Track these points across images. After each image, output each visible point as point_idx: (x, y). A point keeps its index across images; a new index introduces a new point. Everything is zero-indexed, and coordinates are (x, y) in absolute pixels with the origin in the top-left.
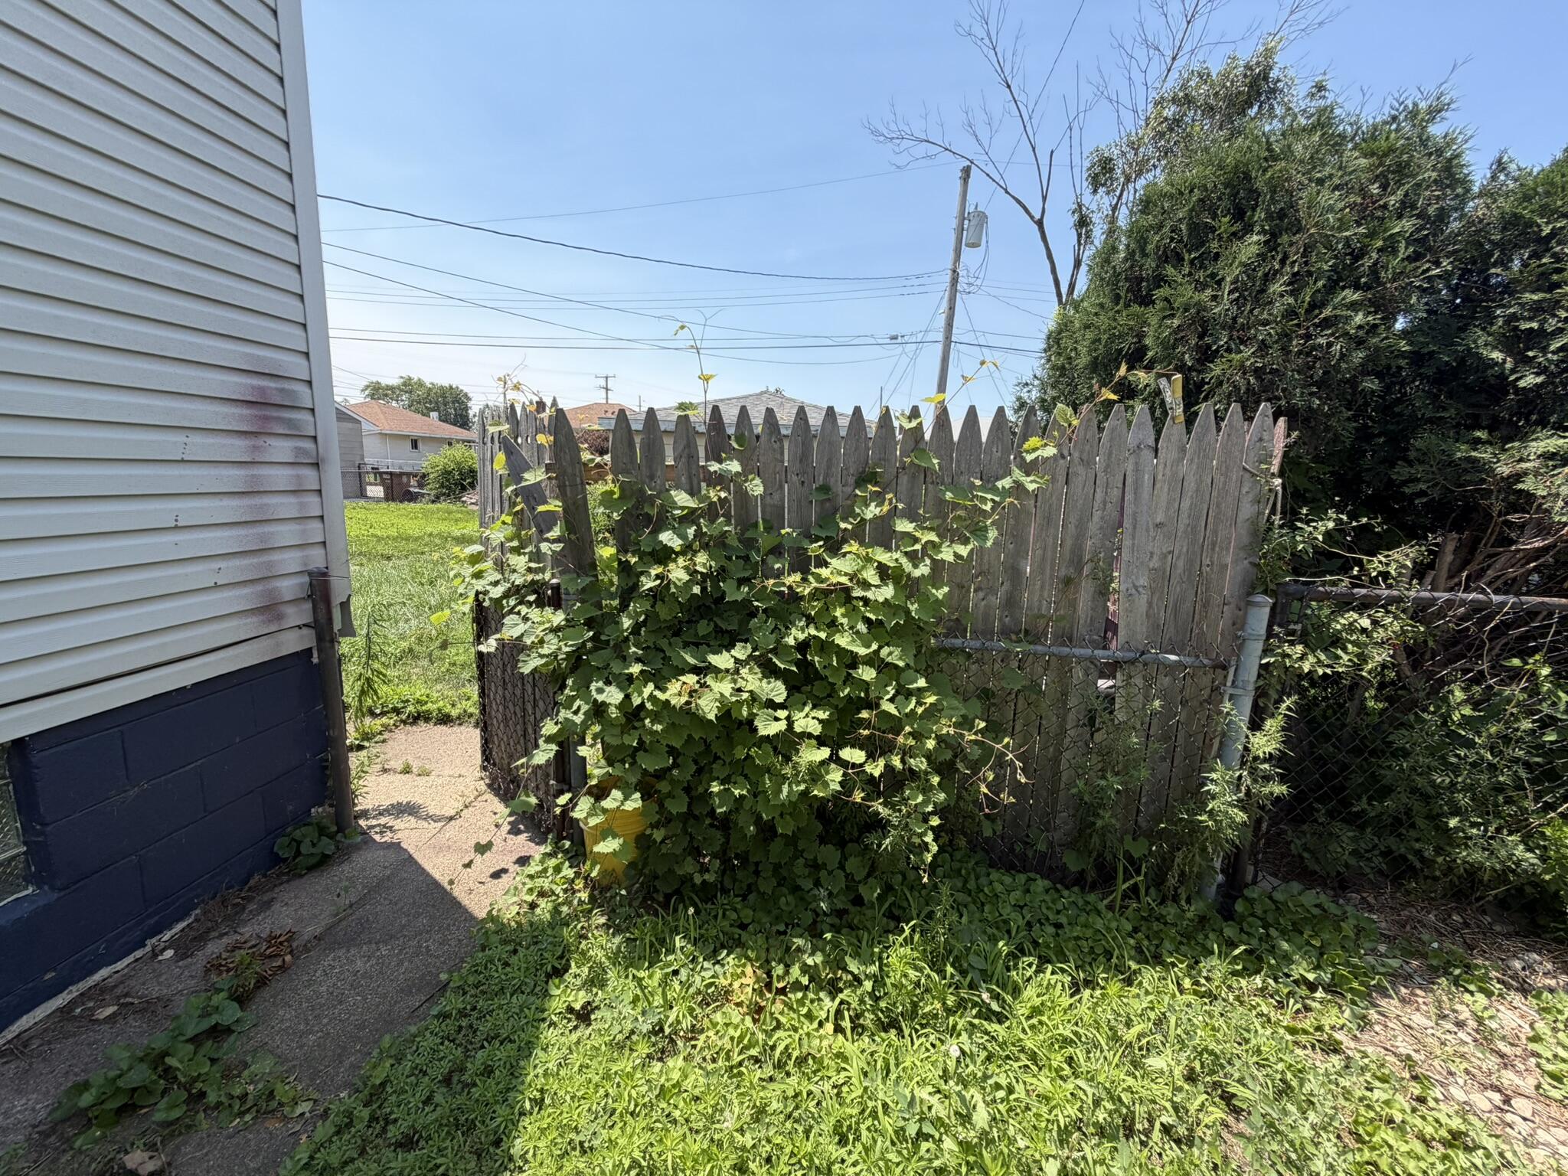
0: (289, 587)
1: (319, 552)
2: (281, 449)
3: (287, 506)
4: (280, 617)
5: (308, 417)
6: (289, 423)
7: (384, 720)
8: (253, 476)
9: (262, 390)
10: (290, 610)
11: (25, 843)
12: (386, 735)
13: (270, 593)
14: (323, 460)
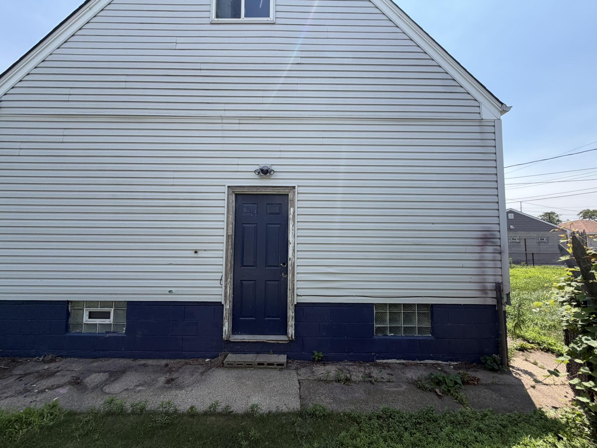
0: (490, 286)
1: (500, 277)
2: (490, 249)
3: (490, 264)
4: (487, 293)
5: (498, 240)
6: (493, 242)
7: (532, 345)
8: (481, 256)
9: (485, 235)
10: (489, 292)
11: (431, 325)
12: (532, 351)
13: (484, 286)
14: (502, 252)
